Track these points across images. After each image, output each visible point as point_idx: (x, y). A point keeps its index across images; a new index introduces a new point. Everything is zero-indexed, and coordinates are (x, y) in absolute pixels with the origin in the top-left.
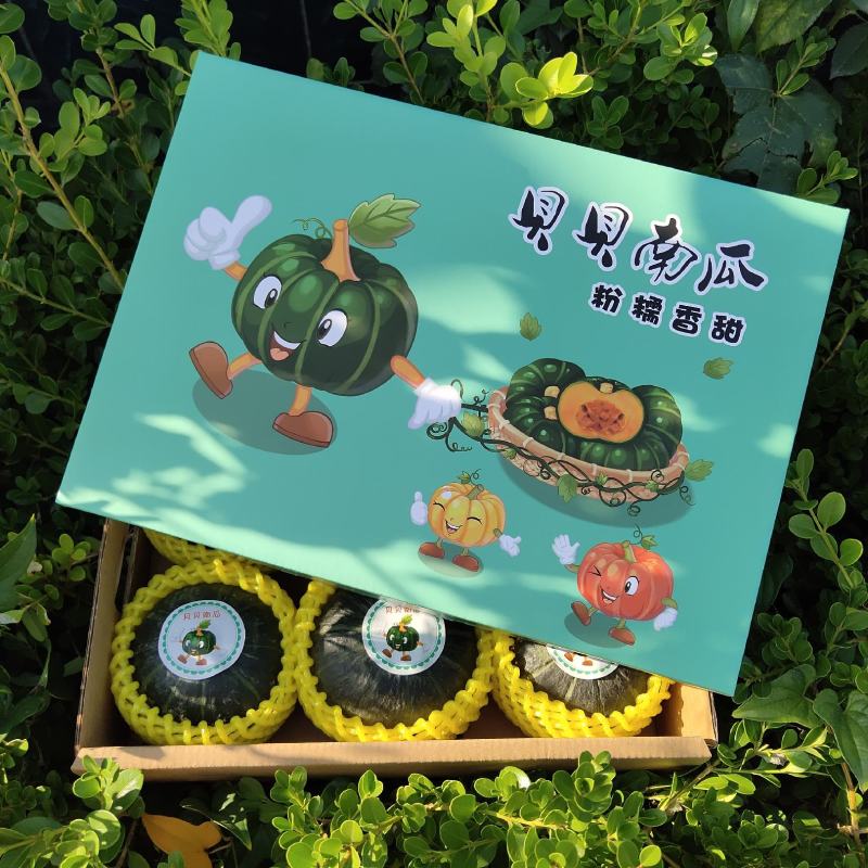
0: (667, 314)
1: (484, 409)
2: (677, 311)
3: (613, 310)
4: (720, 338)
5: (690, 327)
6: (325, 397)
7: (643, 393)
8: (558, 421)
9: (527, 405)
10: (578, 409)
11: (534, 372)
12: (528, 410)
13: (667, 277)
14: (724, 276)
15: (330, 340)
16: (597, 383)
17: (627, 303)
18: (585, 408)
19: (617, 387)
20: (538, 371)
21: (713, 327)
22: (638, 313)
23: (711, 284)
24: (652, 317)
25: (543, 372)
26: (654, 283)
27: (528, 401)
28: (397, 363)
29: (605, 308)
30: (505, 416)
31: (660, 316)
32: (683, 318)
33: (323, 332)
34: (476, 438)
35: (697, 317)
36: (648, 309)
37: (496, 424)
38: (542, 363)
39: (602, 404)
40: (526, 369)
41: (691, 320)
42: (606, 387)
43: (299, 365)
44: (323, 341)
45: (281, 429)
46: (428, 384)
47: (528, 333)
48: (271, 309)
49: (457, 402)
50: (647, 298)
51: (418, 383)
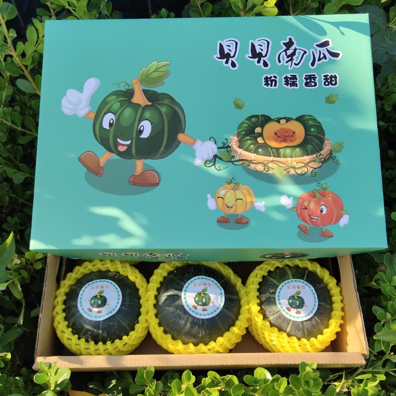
0: (301, 81)
1: (229, 147)
2: (305, 78)
3: (275, 86)
4: (328, 85)
5: (313, 84)
6: (150, 162)
7: (300, 119)
8: (265, 143)
9: (248, 140)
10: (273, 135)
11: (247, 123)
12: (249, 142)
13: (295, 64)
14: (321, 57)
15: (145, 135)
16: (278, 121)
17: (281, 81)
18: (276, 134)
19: (288, 120)
20: (249, 123)
21: (323, 81)
22: (287, 84)
23: (317, 62)
24: (294, 84)
25: (252, 122)
26: (290, 69)
27: (248, 138)
28: (181, 137)
29: (271, 86)
30: (240, 147)
31: (297, 83)
32: (309, 81)
33: (141, 132)
34: (229, 162)
35: (315, 78)
36: (291, 81)
37: (236, 152)
38: (249, 118)
39: (283, 129)
40: (243, 123)
41: (313, 81)
42: (283, 121)
43: (134, 151)
44: (142, 136)
45: (134, 183)
46: (199, 142)
47: (238, 106)
48: (113, 128)
49: (215, 147)
50: (289, 76)
51: (194, 143)
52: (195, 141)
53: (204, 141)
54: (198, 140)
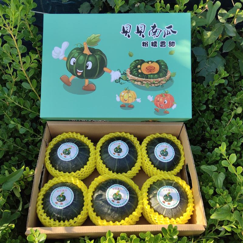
0: (159, 44)
1: (126, 74)
2: (161, 43)
3: (147, 46)
4: (171, 46)
5: (164, 46)
6: (91, 80)
7: (157, 62)
8: (142, 72)
9: (135, 71)
10: (145, 69)
11: (134, 63)
12: (135, 72)
13: (156, 36)
14: (168, 33)
15: (89, 68)
16: (148, 62)
17: (150, 44)
18: (147, 68)
19: (152, 62)
20: (135, 63)
21: (169, 44)
22: (152, 45)
23: (166, 36)
24: (155, 46)
25: (136, 63)
26: (154, 38)
27: (135, 70)
28: (105, 69)
29: (145, 46)
30: (131, 74)
31: (157, 45)
32: (162, 44)
33: (87, 67)
34: (126, 80)
35: (165, 43)
36: (154, 44)
37: (129, 76)
38: (135, 61)
39: (150, 66)
40: (132, 63)
41: (164, 44)
42: (150, 63)
43: (84, 75)
44: (88, 69)
45: (84, 89)
46: (113, 72)
47: (131, 56)
48: (75, 65)
49: (120, 74)
50: (153, 42)
51: (111, 72)
52: (111, 71)
53: (115, 71)
54: (112, 71)
